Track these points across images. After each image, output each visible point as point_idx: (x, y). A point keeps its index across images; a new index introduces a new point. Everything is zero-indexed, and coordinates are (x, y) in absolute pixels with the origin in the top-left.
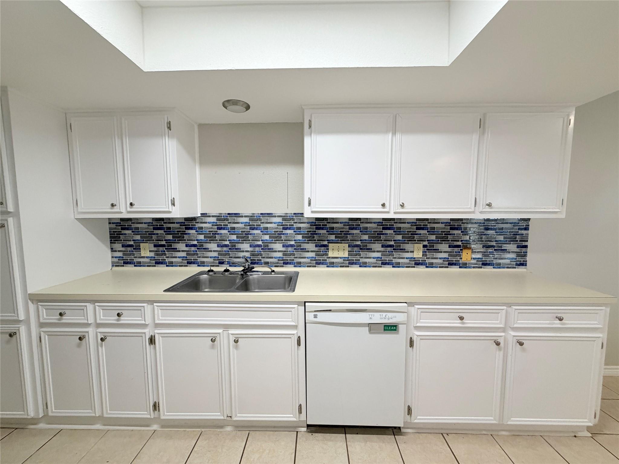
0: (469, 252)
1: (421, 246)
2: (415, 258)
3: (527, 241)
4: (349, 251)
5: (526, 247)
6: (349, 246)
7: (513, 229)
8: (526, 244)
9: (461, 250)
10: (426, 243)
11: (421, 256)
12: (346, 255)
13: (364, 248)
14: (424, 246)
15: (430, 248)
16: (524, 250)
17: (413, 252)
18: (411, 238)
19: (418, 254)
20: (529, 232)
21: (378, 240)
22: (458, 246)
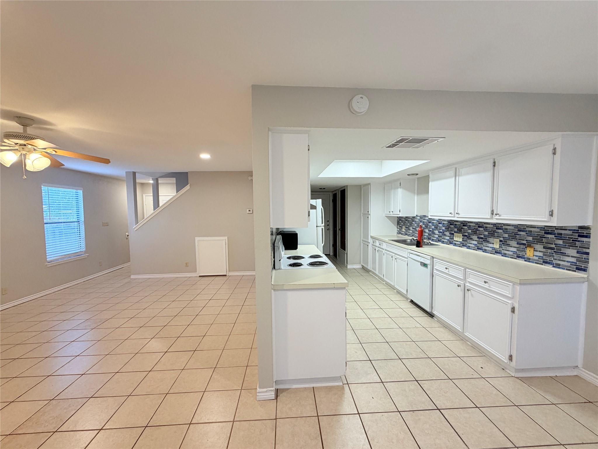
0: (532, 250)
1: (498, 240)
2: (495, 248)
3: (589, 248)
4: (463, 238)
5: (588, 254)
6: (463, 235)
7: (572, 235)
8: (587, 251)
9: (526, 247)
10: (502, 239)
11: (498, 248)
12: (461, 240)
13: (469, 237)
14: (501, 241)
15: (504, 242)
16: (585, 256)
17: (493, 244)
18: (492, 234)
19: (497, 246)
20: (591, 240)
21: (475, 234)
22: (524, 244)
